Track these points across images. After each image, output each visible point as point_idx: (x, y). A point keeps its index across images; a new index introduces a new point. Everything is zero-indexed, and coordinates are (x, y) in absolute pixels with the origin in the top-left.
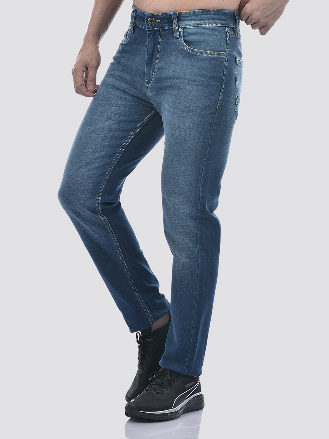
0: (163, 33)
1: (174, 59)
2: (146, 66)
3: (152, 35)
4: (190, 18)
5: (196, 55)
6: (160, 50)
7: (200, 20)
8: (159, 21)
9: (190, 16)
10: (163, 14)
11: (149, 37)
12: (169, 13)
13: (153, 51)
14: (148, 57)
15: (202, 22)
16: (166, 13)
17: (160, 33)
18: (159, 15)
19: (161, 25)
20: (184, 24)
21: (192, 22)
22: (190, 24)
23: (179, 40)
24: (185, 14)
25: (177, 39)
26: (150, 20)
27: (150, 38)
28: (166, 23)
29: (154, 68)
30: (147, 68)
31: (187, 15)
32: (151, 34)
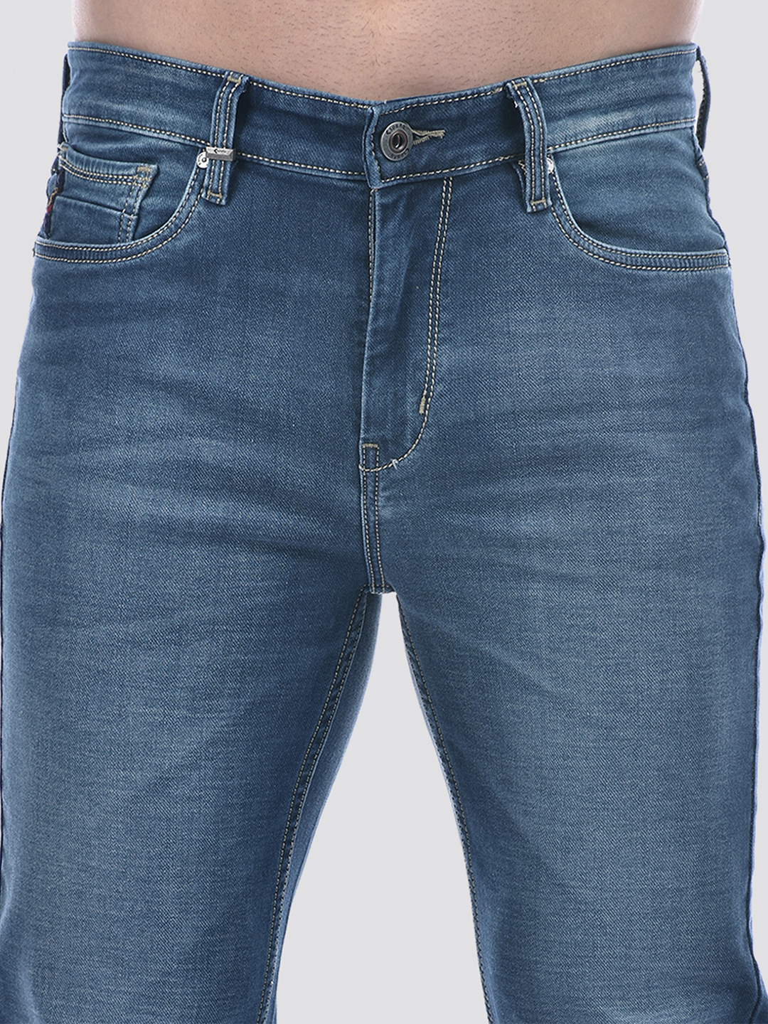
0: (463, 190)
1: (533, 315)
2: (369, 374)
3: (401, 209)
4: (579, 103)
5: (645, 280)
6: (444, 282)
7: (620, 106)
8: (440, 133)
9: (578, 93)
10: (461, 99)
11: (384, 222)
12: (492, 89)
13: (408, 289)
14: (381, 322)
15: (628, 115)
16: (479, 93)
17: (446, 193)
18: (444, 104)
19: (450, 154)
20: (559, 136)
21: (593, 122)
22: (586, 131)
23: (550, 218)
24: (558, 86)
25: (538, 212)
26: (394, 133)
27: (391, 225)
28: (473, 140)
29: (419, 375)
30: (378, 383)
31: (567, 89)
32: (395, 203)
